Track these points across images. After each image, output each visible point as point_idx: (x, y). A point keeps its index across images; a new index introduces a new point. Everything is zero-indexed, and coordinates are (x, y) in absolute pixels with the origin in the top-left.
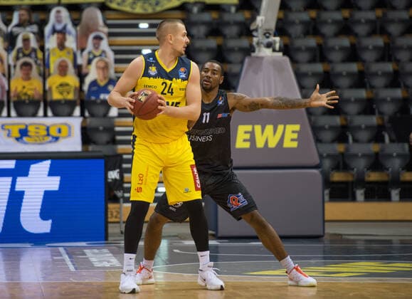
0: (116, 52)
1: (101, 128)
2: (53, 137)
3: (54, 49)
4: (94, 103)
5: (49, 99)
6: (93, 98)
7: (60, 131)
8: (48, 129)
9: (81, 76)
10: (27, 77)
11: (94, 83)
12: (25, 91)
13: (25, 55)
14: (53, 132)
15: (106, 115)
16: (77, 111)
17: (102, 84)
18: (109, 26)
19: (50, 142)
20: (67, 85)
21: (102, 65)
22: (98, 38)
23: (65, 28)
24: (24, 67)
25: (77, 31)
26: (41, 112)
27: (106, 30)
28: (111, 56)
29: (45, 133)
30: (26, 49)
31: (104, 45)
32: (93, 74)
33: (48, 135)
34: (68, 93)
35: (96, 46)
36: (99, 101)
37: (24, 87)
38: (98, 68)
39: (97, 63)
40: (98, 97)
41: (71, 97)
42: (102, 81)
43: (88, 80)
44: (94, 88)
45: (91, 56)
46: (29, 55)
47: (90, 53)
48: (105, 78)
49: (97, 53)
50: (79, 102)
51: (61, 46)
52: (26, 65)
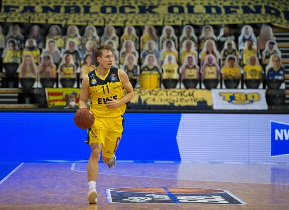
0: (283, 52)
1: (278, 96)
2: (250, 101)
3: (246, 50)
5: (245, 79)
6: (271, 78)
7: (253, 97)
8: (246, 96)
10: (232, 66)
11: (271, 70)
12: (231, 74)
13: (229, 53)
14: (250, 98)
15: (278, 88)
16: (261, 86)
17: (276, 70)
19: (249, 104)
20: (255, 71)
21: (276, 59)
22: (272, 44)
23: (250, 38)
24: (230, 60)
25: (257, 40)
26: (240, 86)
27: (275, 39)
29: (245, 98)
30: (230, 50)
31: (276, 47)
32: (271, 65)
33: (247, 99)
34: (256, 75)
35: (271, 48)
36: (274, 80)
37: (230, 72)
38: (274, 61)
39: (273, 58)
40: (274, 78)
41: (257, 78)
42: (276, 69)
43: (268, 68)
44: (271, 73)
45: (268, 54)
46: (231, 54)
47: (267, 52)
48: (278, 67)
49: (272, 52)
50: (262, 81)
51: (250, 48)
52: (232, 59)
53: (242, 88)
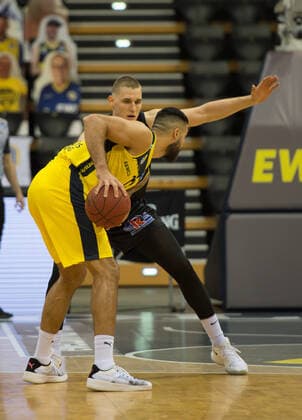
0: (80, 44)
4: (48, 116)
6: (47, 110)
9: (30, 78)
11: (48, 89)
16: (24, 128)
17: (60, 89)
20: (9, 91)
21: (59, 62)
22: (54, 25)
27: (65, 12)
28: (72, 50)
31: (63, 34)
32: (47, 76)
34: (12, 102)
36: (54, 115)
38: (54, 66)
39: (52, 60)
40: (53, 108)
41: (15, 108)
42: (59, 85)
43: (40, 84)
44: (48, 96)
45: (44, 50)
47: (42, 45)
48: (63, 81)
49: (53, 45)
50: (26, 115)
51: (2, 35)
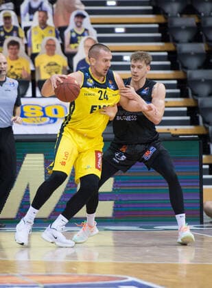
2: (51, 118)
7: (56, 112)
8: (43, 110)
10: (15, 57)
12: (13, 70)
13: (7, 34)
14: (50, 113)
18: (86, 4)
19: (49, 123)
21: (90, 43)
23: (41, 5)
24: (11, 47)
29: (42, 114)
30: (8, 28)
33: (45, 116)
34: (56, 72)
35: (79, 25)
37: (12, 67)
38: (85, 47)
39: (85, 42)
43: (77, 60)
46: (10, 34)
47: (72, 31)
49: (80, 32)
51: (43, 25)
52: (13, 43)
53: (34, 95)
